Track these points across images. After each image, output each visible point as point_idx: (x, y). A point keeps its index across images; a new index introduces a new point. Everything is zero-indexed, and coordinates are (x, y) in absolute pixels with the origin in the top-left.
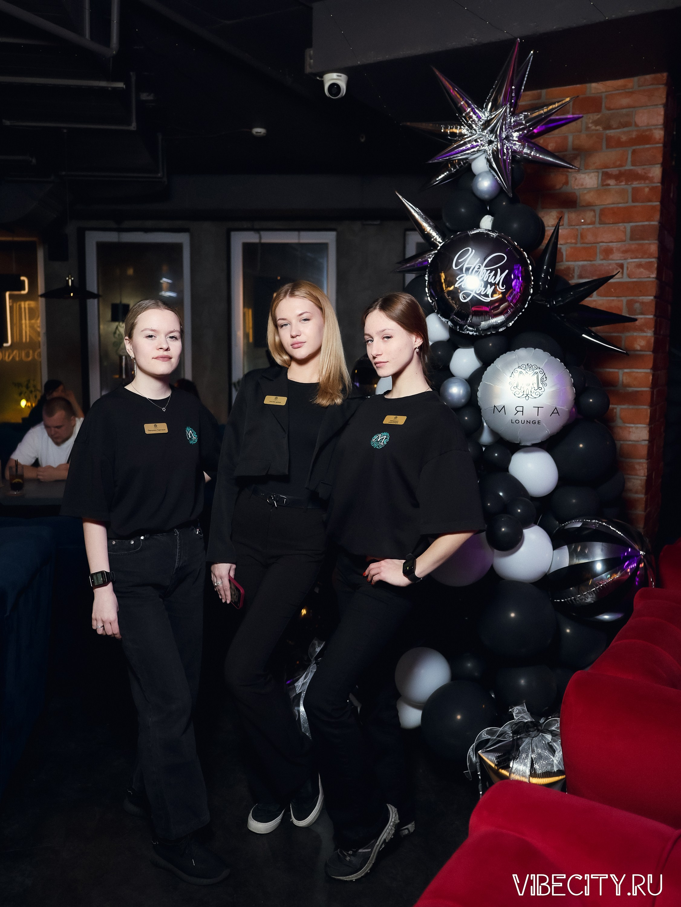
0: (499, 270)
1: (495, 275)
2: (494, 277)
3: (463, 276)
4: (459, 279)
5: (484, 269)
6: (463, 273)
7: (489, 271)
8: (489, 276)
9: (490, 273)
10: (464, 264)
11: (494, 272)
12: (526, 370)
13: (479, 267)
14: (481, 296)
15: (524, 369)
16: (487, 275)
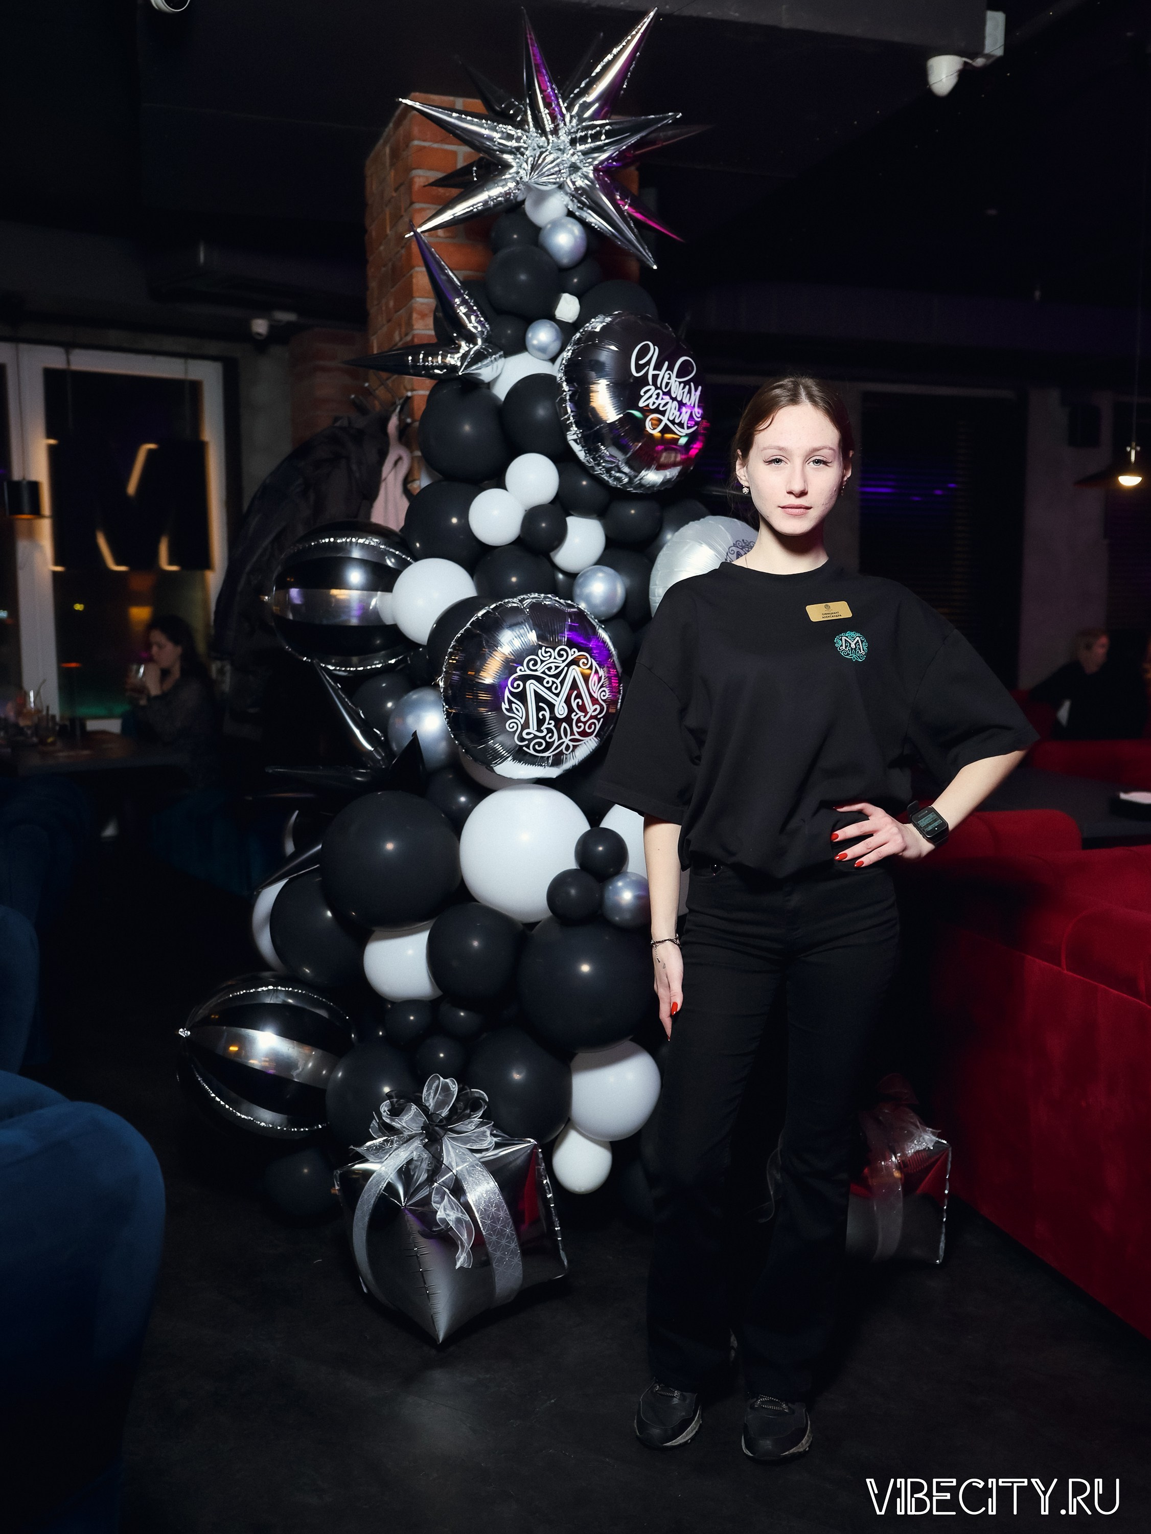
0: (692, 384)
1: (690, 392)
2: (689, 395)
3: (650, 389)
4: (646, 392)
5: (676, 381)
6: (649, 385)
7: (682, 385)
8: (683, 392)
9: (684, 388)
10: (648, 369)
11: (687, 387)
12: (744, 550)
13: (669, 376)
14: (676, 426)
15: (741, 547)
16: (681, 392)
